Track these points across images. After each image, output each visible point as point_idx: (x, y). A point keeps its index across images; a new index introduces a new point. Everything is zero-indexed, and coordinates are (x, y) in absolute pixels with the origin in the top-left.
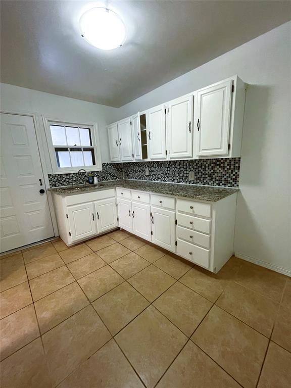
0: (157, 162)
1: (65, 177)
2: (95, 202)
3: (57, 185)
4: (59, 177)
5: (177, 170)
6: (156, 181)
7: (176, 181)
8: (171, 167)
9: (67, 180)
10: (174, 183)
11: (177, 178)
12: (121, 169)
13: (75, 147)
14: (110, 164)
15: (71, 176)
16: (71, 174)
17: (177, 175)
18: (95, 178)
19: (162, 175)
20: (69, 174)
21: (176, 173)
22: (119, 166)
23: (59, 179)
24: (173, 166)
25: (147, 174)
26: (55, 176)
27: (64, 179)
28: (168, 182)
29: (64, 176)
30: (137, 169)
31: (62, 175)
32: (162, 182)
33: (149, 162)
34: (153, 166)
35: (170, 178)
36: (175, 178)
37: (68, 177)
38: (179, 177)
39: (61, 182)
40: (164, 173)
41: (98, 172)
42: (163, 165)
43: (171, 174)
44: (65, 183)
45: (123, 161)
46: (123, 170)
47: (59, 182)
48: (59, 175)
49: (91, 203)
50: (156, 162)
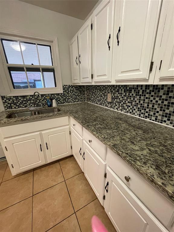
0: (125, 86)
1: (22, 99)
2: (43, 132)
3: (13, 108)
4: (14, 99)
5: (160, 102)
6: (120, 112)
7: (154, 118)
8: (147, 96)
9: (24, 102)
10: (148, 120)
11: (157, 114)
12: (84, 91)
13: (32, 66)
14: (72, 86)
15: (28, 98)
16: (28, 96)
17: (158, 110)
18: (54, 101)
19: (129, 104)
20: (26, 96)
21: (156, 106)
22: (81, 89)
23: (15, 102)
24: (153, 93)
25: (109, 100)
26: (10, 98)
27: (20, 101)
28: (138, 117)
29: (20, 98)
30: (99, 93)
31: (18, 97)
32: (129, 114)
33: (114, 86)
34: (118, 91)
35: (143, 111)
36: (152, 113)
37: (25, 99)
38: (161, 113)
39: (18, 104)
40: (134, 103)
41: (58, 94)
42: (133, 90)
43: (146, 105)
44: (21, 105)
45: (82, 83)
46: (86, 92)
47: (15, 104)
48: (14, 97)
49: (39, 133)
50: (122, 86)
